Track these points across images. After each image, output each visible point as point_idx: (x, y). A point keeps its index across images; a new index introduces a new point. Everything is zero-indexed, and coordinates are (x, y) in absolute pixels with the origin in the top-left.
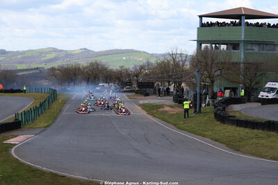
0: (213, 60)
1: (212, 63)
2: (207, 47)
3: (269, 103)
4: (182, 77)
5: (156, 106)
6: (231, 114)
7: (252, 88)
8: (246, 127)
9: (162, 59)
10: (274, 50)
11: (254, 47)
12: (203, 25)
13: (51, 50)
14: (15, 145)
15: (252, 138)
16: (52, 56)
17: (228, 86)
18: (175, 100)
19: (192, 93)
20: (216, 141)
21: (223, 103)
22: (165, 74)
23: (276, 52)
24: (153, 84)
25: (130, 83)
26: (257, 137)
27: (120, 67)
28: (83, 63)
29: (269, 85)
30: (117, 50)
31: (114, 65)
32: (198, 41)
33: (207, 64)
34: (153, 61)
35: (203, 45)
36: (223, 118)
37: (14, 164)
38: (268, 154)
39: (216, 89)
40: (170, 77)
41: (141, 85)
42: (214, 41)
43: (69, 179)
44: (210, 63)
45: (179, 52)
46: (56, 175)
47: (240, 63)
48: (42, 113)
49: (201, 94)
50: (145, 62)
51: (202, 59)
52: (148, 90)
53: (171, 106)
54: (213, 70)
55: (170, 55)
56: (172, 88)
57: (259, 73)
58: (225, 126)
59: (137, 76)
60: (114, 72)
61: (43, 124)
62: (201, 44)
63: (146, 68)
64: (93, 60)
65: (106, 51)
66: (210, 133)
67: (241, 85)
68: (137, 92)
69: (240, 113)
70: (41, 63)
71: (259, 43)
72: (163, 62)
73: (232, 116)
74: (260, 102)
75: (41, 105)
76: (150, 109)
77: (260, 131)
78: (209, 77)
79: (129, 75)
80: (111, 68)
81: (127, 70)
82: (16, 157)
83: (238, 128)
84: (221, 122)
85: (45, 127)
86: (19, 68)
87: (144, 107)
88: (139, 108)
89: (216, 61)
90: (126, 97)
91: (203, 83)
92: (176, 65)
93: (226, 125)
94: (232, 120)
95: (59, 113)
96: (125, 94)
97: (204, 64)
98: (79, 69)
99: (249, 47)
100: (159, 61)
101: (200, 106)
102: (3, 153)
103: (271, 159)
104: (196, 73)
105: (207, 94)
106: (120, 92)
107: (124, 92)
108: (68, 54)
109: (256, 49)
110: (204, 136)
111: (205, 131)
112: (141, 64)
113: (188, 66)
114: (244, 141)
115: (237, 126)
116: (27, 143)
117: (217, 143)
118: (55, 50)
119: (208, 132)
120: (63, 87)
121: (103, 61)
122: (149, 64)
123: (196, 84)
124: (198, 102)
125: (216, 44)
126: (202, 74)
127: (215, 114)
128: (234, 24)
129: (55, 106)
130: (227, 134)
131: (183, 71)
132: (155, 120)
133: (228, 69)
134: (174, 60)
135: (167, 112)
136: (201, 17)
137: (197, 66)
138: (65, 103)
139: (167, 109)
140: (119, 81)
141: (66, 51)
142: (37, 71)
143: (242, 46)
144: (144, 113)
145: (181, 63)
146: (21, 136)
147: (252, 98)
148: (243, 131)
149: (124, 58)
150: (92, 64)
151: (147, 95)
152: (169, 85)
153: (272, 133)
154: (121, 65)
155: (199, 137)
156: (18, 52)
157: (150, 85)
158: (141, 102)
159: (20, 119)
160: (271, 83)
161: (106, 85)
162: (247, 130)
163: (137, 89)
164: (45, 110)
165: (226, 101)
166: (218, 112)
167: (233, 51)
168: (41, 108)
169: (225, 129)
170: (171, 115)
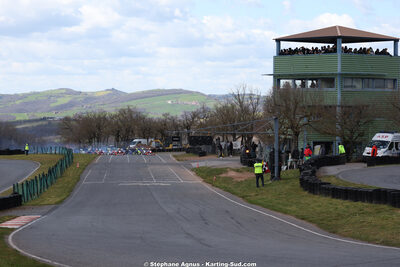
0: (297, 103)
1: (296, 107)
2: (287, 84)
3: (378, 164)
4: (252, 128)
5: (216, 170)
6: (325, 181)
7: (354, 143)
8: (346, 198)
9: (223, 102)
10: (384, 87)
11: (355, 83)
12: (281, 53)
13: (64, 91)
14: (13, 230)
15: (354, 214)
18: (243, 162)
19: (267, 151)
20: (303, 219)
21: (312, 164)
22: (228, 124)
23: (386, 90)
24: (211, 138)
25: (177, 138)
26: (362, 212)
27: (164, 115)
28: (111, 110)
29: (378, 137)
30: (159, 90)
31: (155, 112)
32: (275, 76)
33: (288, 109)
34: (211, 105)
35: (282, 81)
36: (312, 186)
37: (12, 258)
38: (377, 237)
39: (302, 145)
40: (236, 128)
41: (194, 140)
42: (299, 75)
44: (292, 107)
45: (248, 92)
47: (335, 107)
48: (52, 183)
49: (280, 152)
50: (200, 107)
51: (281, 102)
52: (203, 148)
53: (237, 171)
54: (297, 117)
55: (235, 96)
56: (238, 145)
57: (363, 121)
59: (188, 127)
60: (155, 122)
61: (53, 200)
62: (279, 80)
63: (201, 115)
64: (124, 105)
65: (143, 92)
66: (294, 208)
67: (337, 138)
68: (188, 151)
69: (338, 178)
70: (50, 111)
71: (362, 78)
72: (225, 107)
73: (325, 184)
74: (365, 162)
75: (50, 172)
76: (207, 175)
77: (365, 204)
78: (292, 127)
79: (176, 126)
80: (150, 116)
81: (173, 120)
82: (15, 247)
83: (334, 201)
84: (310, 192)
85: (57, 203)
86: (18, 119)
87: (199, 172)
88: (192, 173)
89: (301, 104)
90: (173, 158)
91: (283, 137)
92: (245, 110)
93: (317, 196)
94: (328, 189)
95: (76, 184)
96: (170, 154)
97: (283, 109)
98: (105, 118)
99: (349, 83)
100: (219, 106)
101: (280, 169)
103: (383, 243)
104: (273, 122)
105: (288, 152)
106: (163, 151)
107: (170, 150)
108: (89, 98)
109: (359, 85)
110: (285, 213)
111: (286, 205)
112: (194, 110)
113: (260, 111)
114: (343, 218)
115: (333, 197)
116: (31, 227)
117: (304, 222)
118: (69, 92)
119: (291, 206)
121: (139, 106)
122: (205, 110)
123: (272, 137)
124: (276, 164)
125: (301, 79)
126: (282, 124)
127: (301, 180)
128: (326, 51)
129: (70, 172)
130: (318, 209)
131: (254, 119)
132: (214, 190)
133: (319, 115)
134: (241, 103)
135: (231, 178)
136: (278, 41)
137: (274, 112)
138: (84, 169)
139: (232, 174)
140: (163, 135)
141: (86, 94)
142: (44, 123)
143: (337, 81)
144: (199, 181)
145: (251, 107)
146: (23, 217)
147: (354, 156)
148: (341, 205)
149: (170, 102)
150: (122, 112)
151: (203, 154)
152: (235, 140)
153: (382, 206)
154: (165, 112)
155: (275, 213)
156: (16, 96)
157: (207, 140)
158: (195, 165)
159: (21, 193)
160: (381, 134)
161: (144, 141)
162: (347, 203)
163: (188, 146)
164: (56, 178)
165: (316, 161)
166: (306, 178)
167: (325, 89)
168: (50, 176)
169: (315, 202)
170: (239, 184)
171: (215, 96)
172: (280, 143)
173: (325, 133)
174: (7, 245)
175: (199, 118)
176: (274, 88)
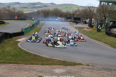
2: (104, 4)
4: (92, 16)
5: (81, 28)
6: (113, 32)
9: (84, 8)
13: (38, 3)
14: (20, 42)
16: (39, 5)
17: (112, 21)
18: (89, 26)
20: (106, 43)
21: (109, 28)
22: (85, 15)
24: (80, 18)
25: (70, 18)
27: (67, 11)
28: (51, 9)
30: (66, 4)
32: (100, 1)
33: (103, 11)
34: (81, 9)
35: (102, 3)
36: (109, 34)
37: (19, 50)
40: (87, 16)
41: (75, 19)
42: (107, 1)
43: (42, 57)
44: (105, 10)
45: (92, 6)
46: (36, 55)
48: (33, 29)
50: (77, 9)
51: (102, 9)
53: (87, 28)
54: (106, 14)
55: (88, 7)
58: (110, 37)
59: (73, 15)
60: (64, 13)
62: (101, 2)
63: (78, 12)
64: (55, 8)
65: (61, 4)
66: (103, 40)
68: (73, 22)
72: (85, 10)
73: (113, 33)
75: (33, 25)
76: (79, 29)
78: (104, 16)
79: (70, 15)
80: (63, 11)
81: (69, 12)
82: (20, 47)
84: (108, 36)
86: (25, 10)
87: (76, 28)
88: (74, 28)
89: (107, 10)
90: (69, 24)
91: (101, 19)
92: (90, 11)
94: (114, 35)
95: (40, 29)
96: (68, 23)
97: (102, 11)
98: (49, 11)
100: (83, 9)
102: (15, 45)
104: (99, 15)
106: (66, 21)
107: (68, 21)
108: (45, 5)
110: (101, 41)
111: (101, 39)
113: (95, 12)
115: (115, 37)
118: (40, 3)
120: (42, 19)
121: (60, 8)
122: (79, 10)
126: (101, 15)
127: (106, 32)
129: (38, 26)
130: (110, 41)
131: (93, 13)
133: (112, 13)
134: (90, 9)
137: (99, 12)
138: (43, 25)
139: (85, 29)
140: (66, 17)
142: (32, 11)
145: (92, 10)
146: (24, 38)
150: (55, 10)
152: (87, 19)
154: (67, 10)
155: (98, 41)
156: (24, 3)
158: (75, 26)
159: (24, 31)
161: (60, 18)
163: (73, 20)
164: (34, 28)
165: (111, 27)
166: (107, 31)
167: (115, 6)
168: (33, 27)
169: (110, 38)
170: (87, 32)
171: (82, 6)
172: (100, 21)
173: (114, 19)
174: (18, 46)
175: (77, 12)
176: (99, 5)
